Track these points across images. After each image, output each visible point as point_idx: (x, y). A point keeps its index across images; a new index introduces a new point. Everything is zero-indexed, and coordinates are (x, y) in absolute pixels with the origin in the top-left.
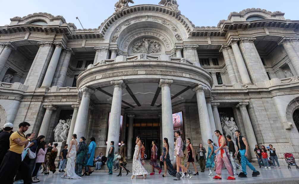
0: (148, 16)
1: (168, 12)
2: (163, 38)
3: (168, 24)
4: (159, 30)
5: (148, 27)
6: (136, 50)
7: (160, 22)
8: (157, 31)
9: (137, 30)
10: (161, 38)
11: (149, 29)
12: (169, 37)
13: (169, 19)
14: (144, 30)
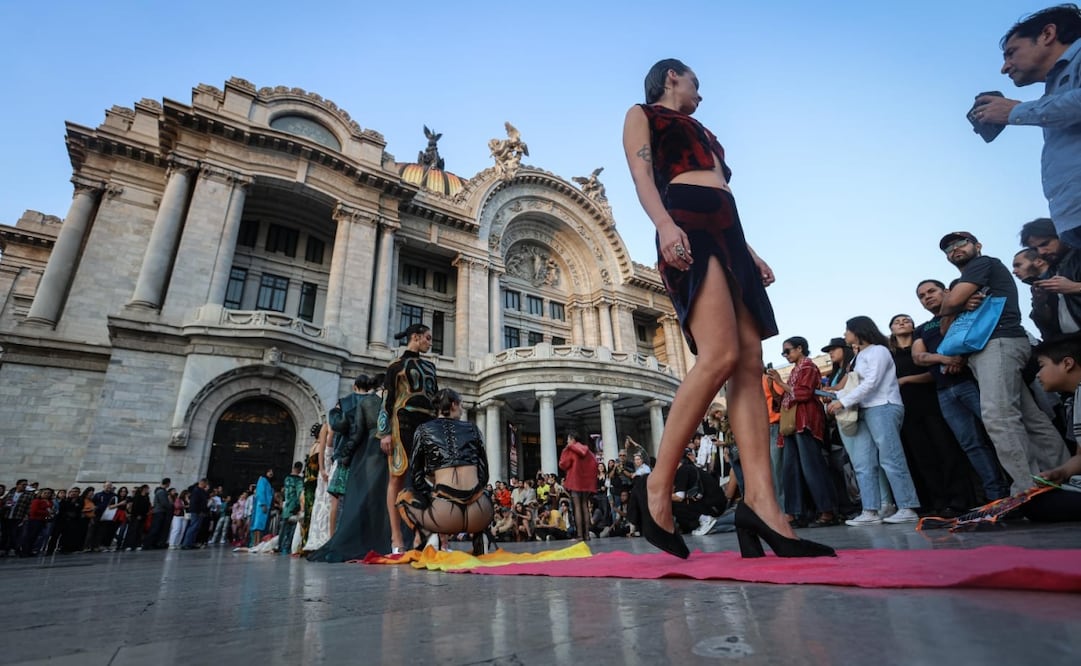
0: (556, 204)
1: (593, 212)
2: (568, 258)
3: (587, 235)
4: (564, 238)
5: (544, 223)
6: (515, 270)
7: (574, 225)
8: (560, 239)
9: (525, 222)
10: (564, 257)
11: (545, 229)
12: (582, 263)
13: (591, 226)
14: (537, 226)
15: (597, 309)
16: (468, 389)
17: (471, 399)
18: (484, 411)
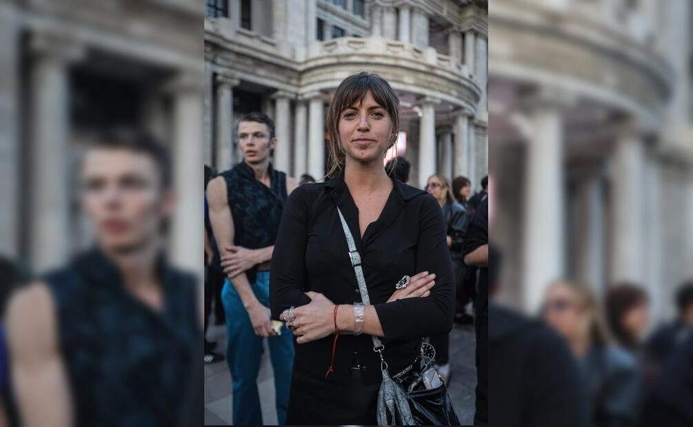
15: (397, 11)
16: (290, 78)
17: (293, 89)
18: (307, 104)
